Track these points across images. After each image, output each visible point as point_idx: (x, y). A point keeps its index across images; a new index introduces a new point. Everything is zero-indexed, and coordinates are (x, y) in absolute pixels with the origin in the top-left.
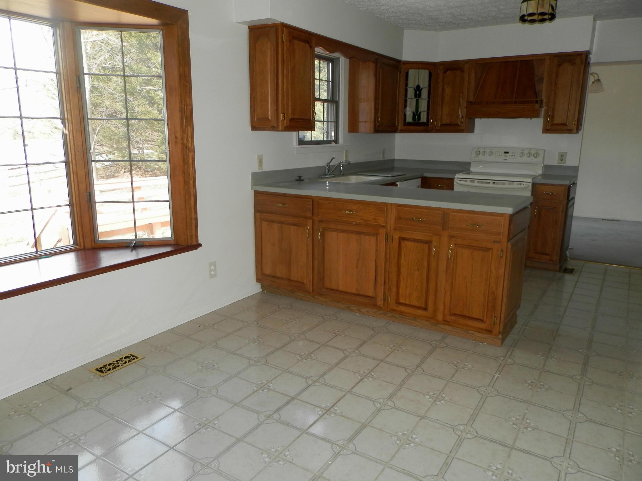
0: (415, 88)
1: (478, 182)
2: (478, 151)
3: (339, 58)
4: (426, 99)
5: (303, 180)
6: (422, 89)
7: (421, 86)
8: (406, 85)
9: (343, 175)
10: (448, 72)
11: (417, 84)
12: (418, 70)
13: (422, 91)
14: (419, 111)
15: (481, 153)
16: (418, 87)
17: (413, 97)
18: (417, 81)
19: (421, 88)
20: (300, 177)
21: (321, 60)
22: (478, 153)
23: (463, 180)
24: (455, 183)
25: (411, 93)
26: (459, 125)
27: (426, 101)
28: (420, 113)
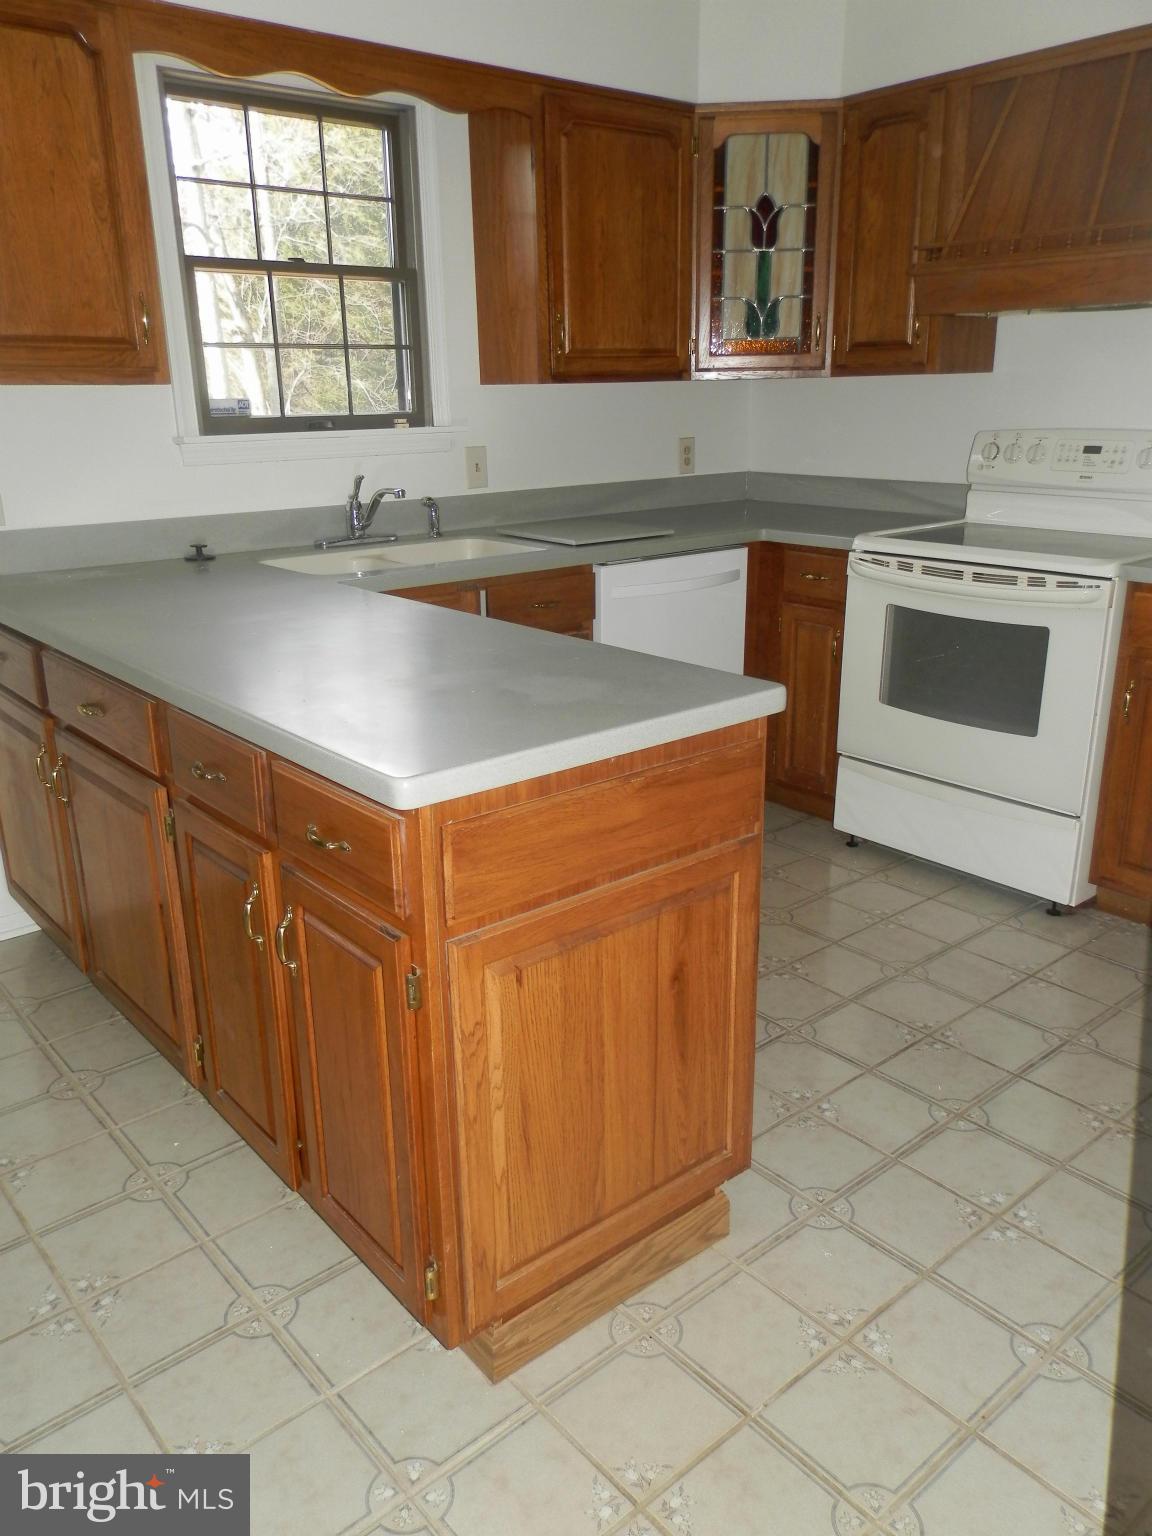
0: (754, 210)
1: (927, 571)
2: (994, 443)
3: (413, 108)
4: (798, 249)
5: (211, 558)
6: (781, 210)
7: (778, 201)
8: (719, 199)
9: (439, 534)
10: (877, 134)
11: (759, 193)
12: (762, 139)
13: (782, 221)
14: (772, 297)
15: (1002, 450)
16: (765, 204)
17: (747, 242)
18: (761, 181)
19: (776, 210)
20: (199, 548)
21: (324, 118)
22: (994, 450)
23: (875, 562)
24: (849, 572)
25: (737, 226)
26: (905, 343)
27: (799, 257)
28: (776, 303)
